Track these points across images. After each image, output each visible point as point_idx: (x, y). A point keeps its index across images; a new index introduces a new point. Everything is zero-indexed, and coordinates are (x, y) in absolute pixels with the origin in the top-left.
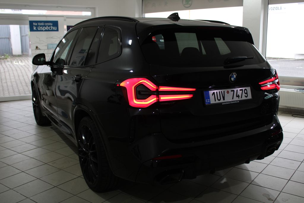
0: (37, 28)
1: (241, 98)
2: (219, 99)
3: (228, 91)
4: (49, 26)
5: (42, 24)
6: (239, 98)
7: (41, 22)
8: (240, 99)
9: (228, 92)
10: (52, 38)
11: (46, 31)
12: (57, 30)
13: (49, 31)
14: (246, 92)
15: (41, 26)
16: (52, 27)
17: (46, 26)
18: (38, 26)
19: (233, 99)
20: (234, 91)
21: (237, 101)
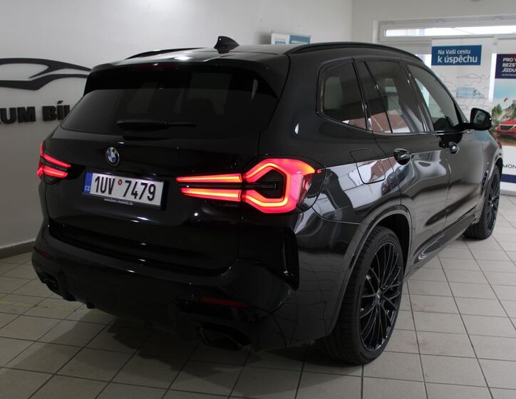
0: (443, 60)
1: (140, 198)
2: (103, 190)
3: (121, 180)
4: (464, 55)
5: (453, 52)
6: (135, 198)
7: (451, 48)
8: (137, 200)
9: (120, 183)
10: (467, 77)
11: (458, 64)
12: (478, 63)
13: (463, 64)
14: (152, 190)
15: (450, 56)
16: (468, 57)
17: (458, 56)
18: (445, 55)
19: (124, 196)
20: (130, 182)
21: (129, 202)
